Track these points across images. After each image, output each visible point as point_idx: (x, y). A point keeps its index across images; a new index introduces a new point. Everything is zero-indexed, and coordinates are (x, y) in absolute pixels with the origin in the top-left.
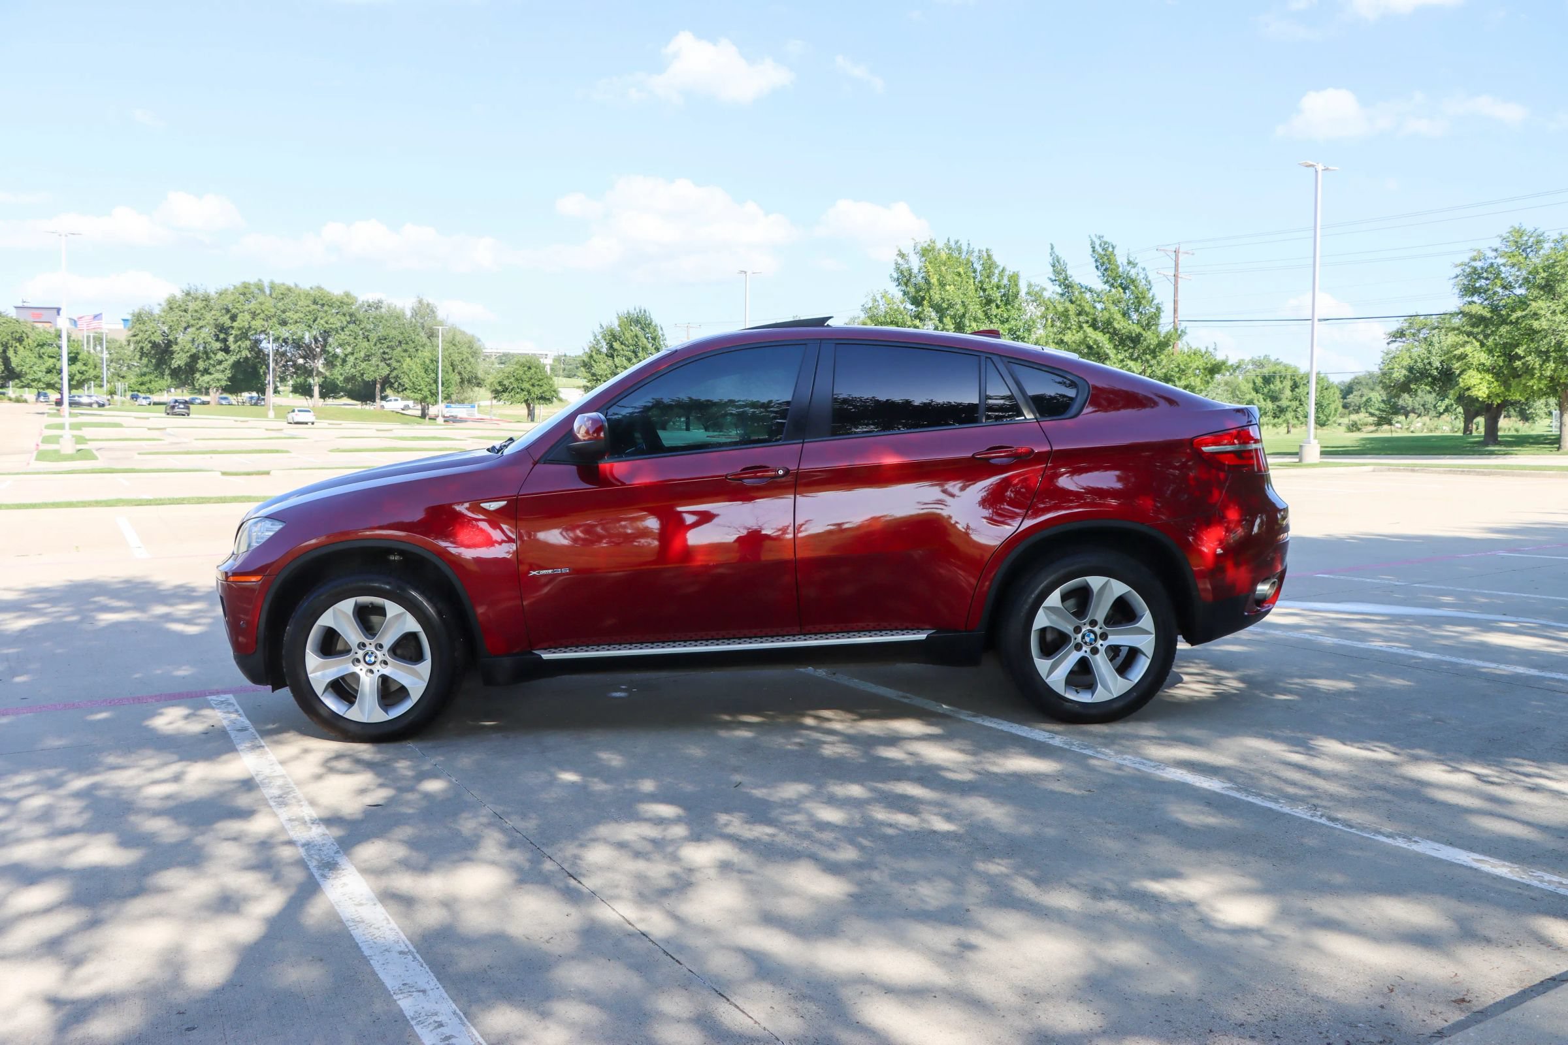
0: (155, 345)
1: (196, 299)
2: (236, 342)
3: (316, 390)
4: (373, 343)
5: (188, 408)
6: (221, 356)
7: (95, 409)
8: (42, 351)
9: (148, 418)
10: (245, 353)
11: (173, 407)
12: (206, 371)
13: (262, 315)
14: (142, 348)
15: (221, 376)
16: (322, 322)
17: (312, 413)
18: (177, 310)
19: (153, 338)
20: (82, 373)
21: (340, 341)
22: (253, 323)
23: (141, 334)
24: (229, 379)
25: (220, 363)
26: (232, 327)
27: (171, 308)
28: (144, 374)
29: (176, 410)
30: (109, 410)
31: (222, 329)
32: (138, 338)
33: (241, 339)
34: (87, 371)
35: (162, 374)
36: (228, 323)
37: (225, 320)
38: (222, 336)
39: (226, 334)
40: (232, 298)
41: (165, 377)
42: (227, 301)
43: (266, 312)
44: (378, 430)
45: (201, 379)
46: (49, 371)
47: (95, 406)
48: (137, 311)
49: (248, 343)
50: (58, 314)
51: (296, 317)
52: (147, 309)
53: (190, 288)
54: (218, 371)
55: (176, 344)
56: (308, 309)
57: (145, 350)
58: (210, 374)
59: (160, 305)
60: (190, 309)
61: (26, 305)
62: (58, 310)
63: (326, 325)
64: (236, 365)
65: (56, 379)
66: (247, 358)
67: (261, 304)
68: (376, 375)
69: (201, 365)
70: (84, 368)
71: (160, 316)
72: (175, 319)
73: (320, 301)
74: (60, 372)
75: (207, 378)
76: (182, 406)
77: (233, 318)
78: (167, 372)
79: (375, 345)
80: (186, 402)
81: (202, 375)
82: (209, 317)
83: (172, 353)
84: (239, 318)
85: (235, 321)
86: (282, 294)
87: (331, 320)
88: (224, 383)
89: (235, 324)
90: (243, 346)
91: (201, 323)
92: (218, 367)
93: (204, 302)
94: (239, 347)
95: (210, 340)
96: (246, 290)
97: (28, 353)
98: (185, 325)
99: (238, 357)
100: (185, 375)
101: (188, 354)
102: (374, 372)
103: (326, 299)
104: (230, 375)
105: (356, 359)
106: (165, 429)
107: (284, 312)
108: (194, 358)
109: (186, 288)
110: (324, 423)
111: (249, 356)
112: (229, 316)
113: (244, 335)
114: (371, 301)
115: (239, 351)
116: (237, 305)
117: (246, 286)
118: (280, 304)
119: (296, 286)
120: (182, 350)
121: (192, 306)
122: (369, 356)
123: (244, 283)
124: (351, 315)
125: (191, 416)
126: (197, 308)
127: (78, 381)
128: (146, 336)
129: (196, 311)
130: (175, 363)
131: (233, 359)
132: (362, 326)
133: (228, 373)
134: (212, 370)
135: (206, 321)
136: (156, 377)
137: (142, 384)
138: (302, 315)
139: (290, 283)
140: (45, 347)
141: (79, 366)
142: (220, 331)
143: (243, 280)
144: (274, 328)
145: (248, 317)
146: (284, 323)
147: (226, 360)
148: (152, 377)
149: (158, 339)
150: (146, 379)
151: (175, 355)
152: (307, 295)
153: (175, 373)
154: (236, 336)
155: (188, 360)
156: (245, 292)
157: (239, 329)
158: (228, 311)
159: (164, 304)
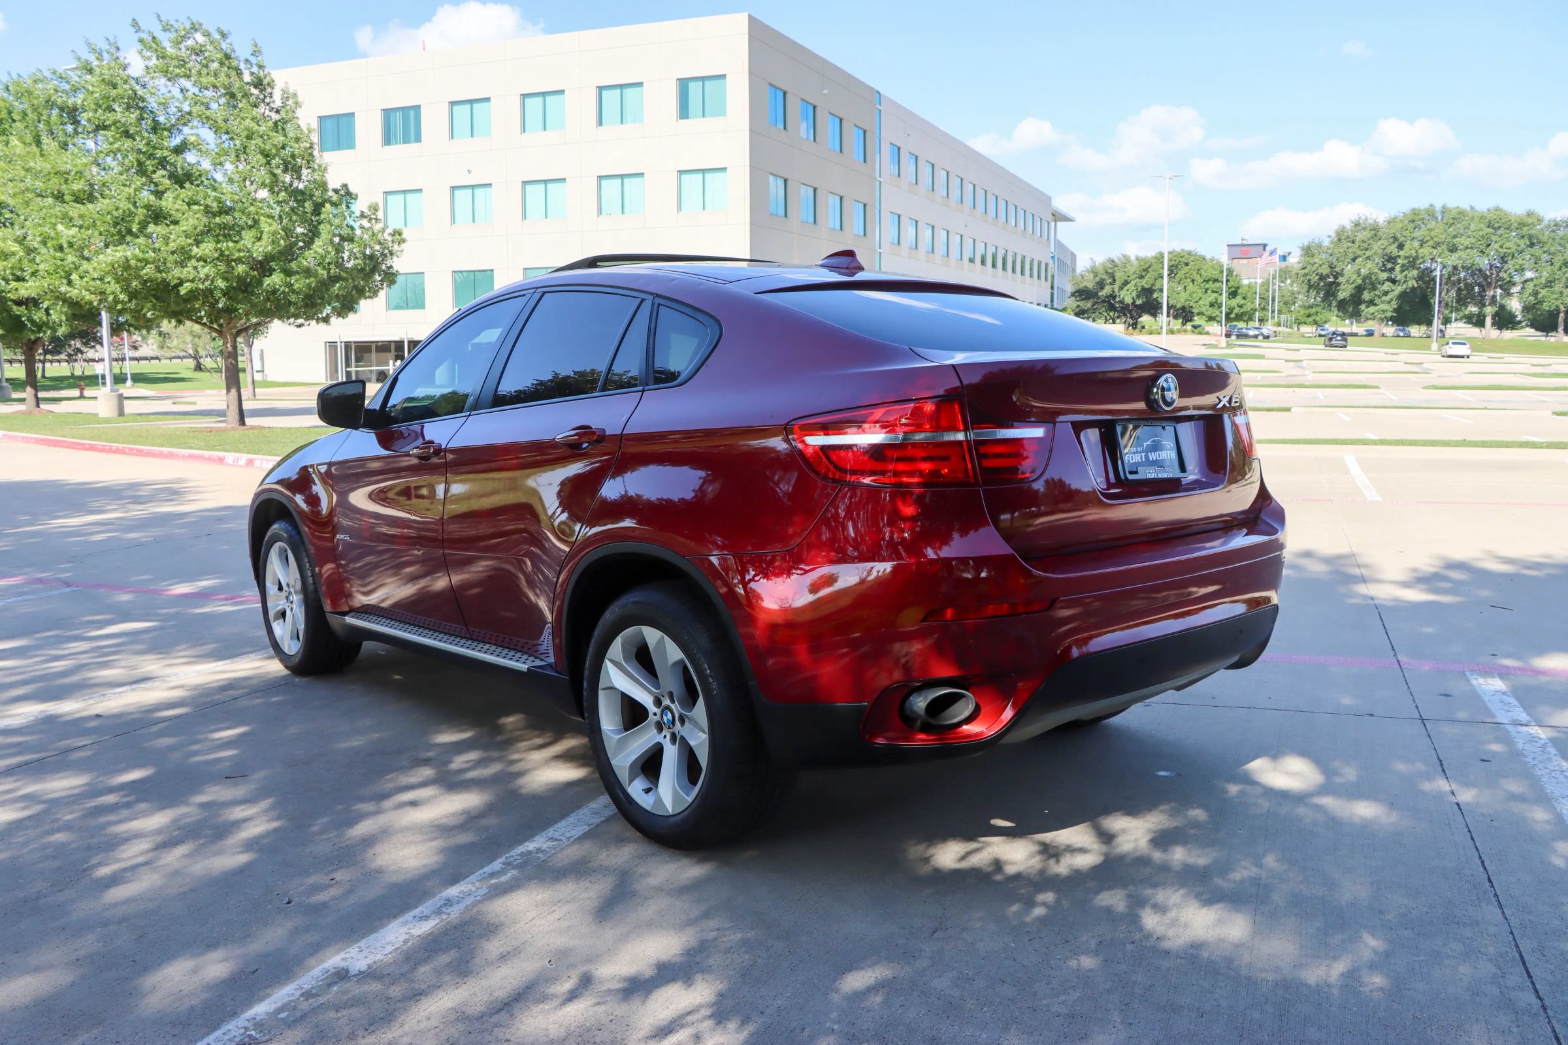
0: (1322, 278)
1: (1365, 229)
2: (1402, 271)
3: (1488, 321)
4: (1557, 268)
5: (1346, 340)
6: (1387, 286)
7: (1260, 342)
8: (1207, 286)
9: (1299, 350)
10: (1413, 283)
11: (1331, 339)
12: (1371, 303)
13: (1431, 243)
14: (1309, 281)
15: (1387, 306)
16: (1496, 246)
17: (1468, 346)
18: (1344, 242)
19: (1320, 271)
20: (1241, 306)
21: (1517, 267)
22: (1421, 251)
23: (1309, 267)
24: (1395, 310)
25: (1386, 293)
26: (1399, 256)
27: (1339, 240)
28: (1311, 307)
29: (1334, 342)
30: (1274, 342)
31: (1391, 259)
32: (1306, 271)
33: (1407, 269)
34: (1245, 304)
35: (1330, 305)
36: (1395, 252)
37: (1393, 249)
38: (1389, 266)
39: (1393, 263)
40: (1401, 226)
41: (1333, 309)
42: (1395, 229)
43: (1436, 239)
44: (1533, 365)
45: (1366, 311)
46: (1212, 305)
47: (1260, 338)
48: (1306, 244)
49: (1415, 273)
50: (1264, 249)
51: (1467, 242)
52: (1316, 241)
53: (1360, 218)
54: (1383, 302)
55: (1342, 275)
56: (1481, 233)
57: (1312, 283)
58: (1376, 305)
59: (1329, 237)
60: (1358, 239)
61: (1244, 242)
62: (1265, 246)
63: (1501, 250)
64: (1403, 296)
65: (1217, 313)
66: (1413, 289)
67: (1430, 230)
68: (1558, 303)
69: (1366, 296)
70: (1242, 302)
71: (1329, 248)
72: (1342, 250)
73: (1496, 223)
74: (1220, 306)
75: (1372, 309)
76: (1339, 338)
77: (1401, 247)
78: (1334, 303)
79: (1560, 269)
80: (1343, 334)
81: (1368, 307)
82: (1377, 246)
83: (1339, 284)
84: (1406, 247)
85: (1402, 250)
86: (1453, 219)
87: (1507, 245)
88: (1389, 314)
89: (1402, 253)
90: (1410, 275)
91: (1368, 253)
92: (1384, 298)
93: (1373, 232)
94: (1406, 276)
95: (1376, 270)
96: (1416, 218)
97: (1196, 288)
98: (1351, 256)
99: (1404, 287)
100: (1352, 307)
101: (1353, 286)
102: (1556, 299)
103: (1503, 221)
104: (1396, 307)
105: (1535, 285)
106: (1301, 361)
107: (1455, 237)
108: (1360, 289)
109: (1355, 218)
110: (1484, 357)
111: (1416, 285)
112: (1396, 245)
113: (1412, 263)
114: (1558, 219)
115: (1405, 282)
116: (1405, 233)
117: (1415, 212)
118: (1451, 229)
119: (1472, 208)
120: (1347, 281)
121: (1361, 236)
122: (1551, 282)
123: (1414, 209)
124: (1530, 237)
125: (1348, 348)
126: (1365, 238)
127: (1236, 314)
128: (1313, 269)
129: (1363, 241)
130: (1341, 295)
131: (1399, 289)
132: (1545, 249)
133: (1394, 304)
134: (1377, 301)
135: (1373, 251)
136: (1323, 308)
137: (1309, 316)
138: (1473, 241)
139: (1465, 206)
140: (1210, 283)
141: (1239, 300)
142: (1388, 261)
143: (1413, 206)
144: (1443, 255)
145: (1416, 244)
146: (1453, 249)
147: (1393, 291)
148: (1319, 309)
149: (1325, 270)
150: (1313, 311)
151: (1342, 287)
152: (1482, 218)
153: (1342, 305)
154: (1403, 265)
155: (1354, 292)
156: (1416, 219)
157: (1406, 258)
158: (1395, 239)
159: (1333, 235)
